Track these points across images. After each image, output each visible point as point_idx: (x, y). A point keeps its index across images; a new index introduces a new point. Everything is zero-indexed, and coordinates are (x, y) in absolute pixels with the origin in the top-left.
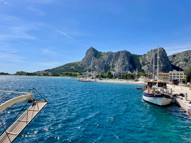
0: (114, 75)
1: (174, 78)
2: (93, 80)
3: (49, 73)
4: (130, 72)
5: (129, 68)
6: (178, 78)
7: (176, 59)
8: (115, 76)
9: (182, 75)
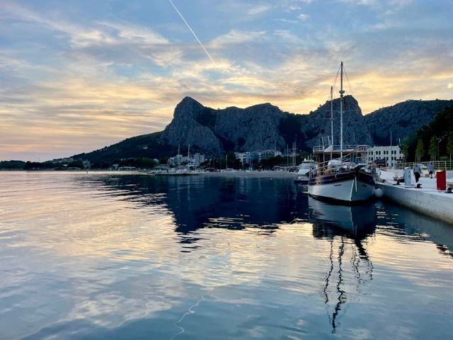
0: (242, 160)
1: (378, 156)
2: (193, 172)
3: (84, 162)
4: (280, 153)
5: (278, 145)
6: (386, 156)
7: (381, 122)
8: (245, 162)
9: (395, 153)
